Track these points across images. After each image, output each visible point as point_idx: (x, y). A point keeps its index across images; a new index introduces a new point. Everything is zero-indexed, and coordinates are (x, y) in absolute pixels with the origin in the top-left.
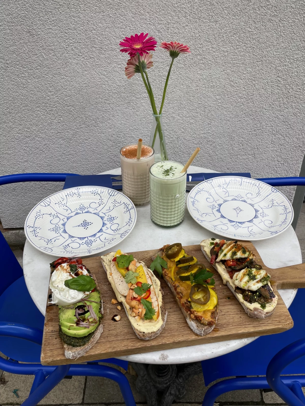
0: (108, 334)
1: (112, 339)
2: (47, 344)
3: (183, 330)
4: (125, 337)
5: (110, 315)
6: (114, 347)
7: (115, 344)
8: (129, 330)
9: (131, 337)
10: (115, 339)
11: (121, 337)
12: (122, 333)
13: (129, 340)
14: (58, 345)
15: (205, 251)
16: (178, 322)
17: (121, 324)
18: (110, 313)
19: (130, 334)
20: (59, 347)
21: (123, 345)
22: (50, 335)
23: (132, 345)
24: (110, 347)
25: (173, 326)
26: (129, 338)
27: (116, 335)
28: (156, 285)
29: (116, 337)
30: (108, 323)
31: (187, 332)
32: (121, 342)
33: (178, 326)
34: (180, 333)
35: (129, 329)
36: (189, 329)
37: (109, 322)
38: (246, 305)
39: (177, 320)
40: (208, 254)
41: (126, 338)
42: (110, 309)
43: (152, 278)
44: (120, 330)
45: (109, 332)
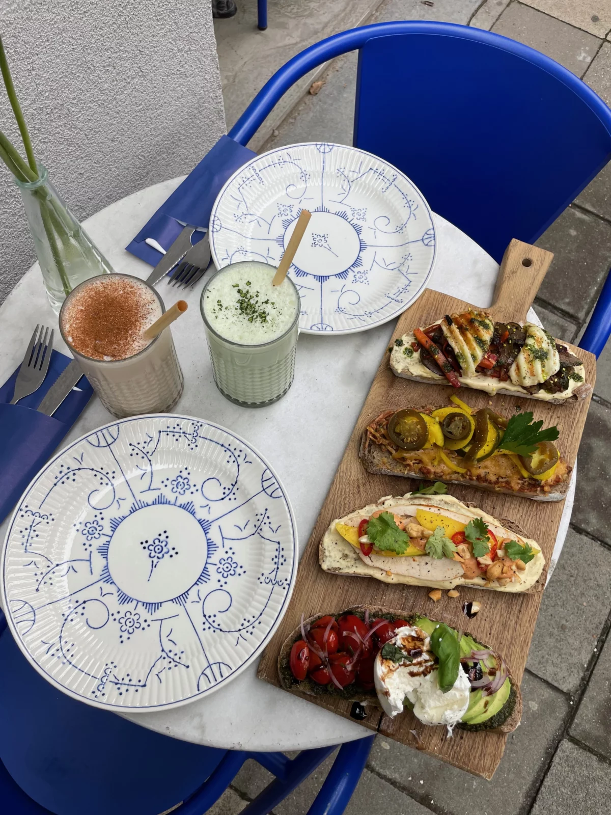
0: (496, 639)
1: (509, 636)
2: (466, 760)
3: (543, 515)
4: (514, 614)
5: (458, 617)
6: (525, 641)
7: (520, 636)
8: (503, 601)
9: (519, 603)
10: (510, 632)
11: (511, 619)
12: (505, 615)
13: (522, 610)
14: (477, 740)
15: (416, 376)
16: (524, 512)
17: (486, 607)
18: (455, 614)
19: (512, 601)
20: (482, 738)
21: (527, 625)
22: (449, 747)
23: (533, 609)
24: (522, 647)
25: (528, 525)
26: (518, 607)
27: (504, 625)
28: (453, 505)
29: (507, 629)
30: (474, 628)
31: (549, 510)
32: (520, 624)
33: (532, 517)
34: (545, 523)
35: (502, 599)
36: (545, 505)
37: (472, 626)
38: (561, 397)
39: (521, 512)
40: (430, 377)
41: (516, 611)
42: (446, 610)
43: (431, 503)
44: (497, 614)
45: (492, 635)
